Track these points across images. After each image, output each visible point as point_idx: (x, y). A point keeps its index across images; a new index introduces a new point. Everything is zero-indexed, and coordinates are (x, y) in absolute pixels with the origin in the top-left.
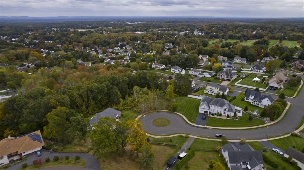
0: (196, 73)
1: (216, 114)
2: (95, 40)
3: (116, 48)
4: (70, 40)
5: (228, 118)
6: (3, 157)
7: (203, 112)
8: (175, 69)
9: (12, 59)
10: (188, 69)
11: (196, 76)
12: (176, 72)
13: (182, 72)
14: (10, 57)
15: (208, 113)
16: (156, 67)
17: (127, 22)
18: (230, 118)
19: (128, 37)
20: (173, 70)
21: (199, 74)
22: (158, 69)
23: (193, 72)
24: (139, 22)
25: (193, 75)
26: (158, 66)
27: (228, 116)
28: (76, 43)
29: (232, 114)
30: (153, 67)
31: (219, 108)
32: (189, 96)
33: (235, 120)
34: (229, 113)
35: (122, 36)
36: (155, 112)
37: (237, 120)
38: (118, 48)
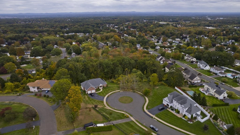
0: (217, 71)
1: (175, 110)
2: (164, 31)
3: (176, 39)
4: (146, 30)
5: (183, 118)
6: (35, 87)
7: (166, 105)
8: (200, 64)
9: (103, 39)
10: (219, 66)
11: (216, 74)
12: (201, 66)
13: (206, 67)
14: (102, 37)
15: (169, 107)
16: (187, 59)
17: (208, 18)
18: (185, 119)
19: (195, 31)
20: (199, 64)
21: (220, 73)
22: (189, 61)
23: (213, 70)
24: (221, 18)
25: (213, 73)
26: (190, 59)
27: (184, 116)
28: (149, 32)
29: (189, 116)
30: (185, 59)
31: (180, 105)
32: (176, 88)
33: (189, 122)
34: (187, 114)
35: (190, 30)
36: (132, 91)
37: (191, 123)
38: (179, 39)
